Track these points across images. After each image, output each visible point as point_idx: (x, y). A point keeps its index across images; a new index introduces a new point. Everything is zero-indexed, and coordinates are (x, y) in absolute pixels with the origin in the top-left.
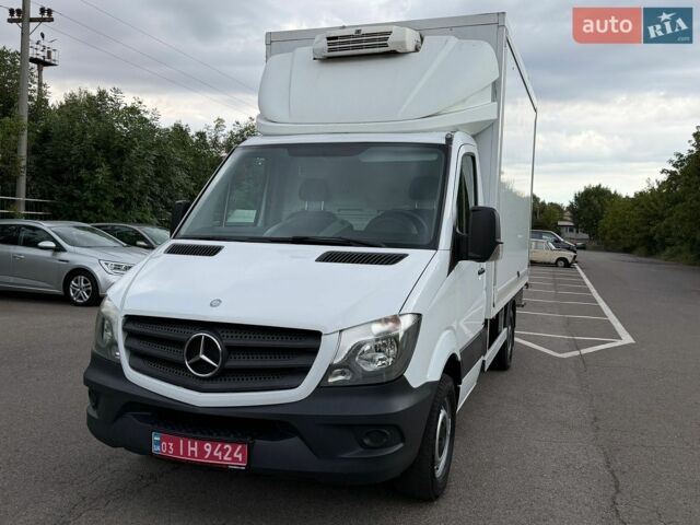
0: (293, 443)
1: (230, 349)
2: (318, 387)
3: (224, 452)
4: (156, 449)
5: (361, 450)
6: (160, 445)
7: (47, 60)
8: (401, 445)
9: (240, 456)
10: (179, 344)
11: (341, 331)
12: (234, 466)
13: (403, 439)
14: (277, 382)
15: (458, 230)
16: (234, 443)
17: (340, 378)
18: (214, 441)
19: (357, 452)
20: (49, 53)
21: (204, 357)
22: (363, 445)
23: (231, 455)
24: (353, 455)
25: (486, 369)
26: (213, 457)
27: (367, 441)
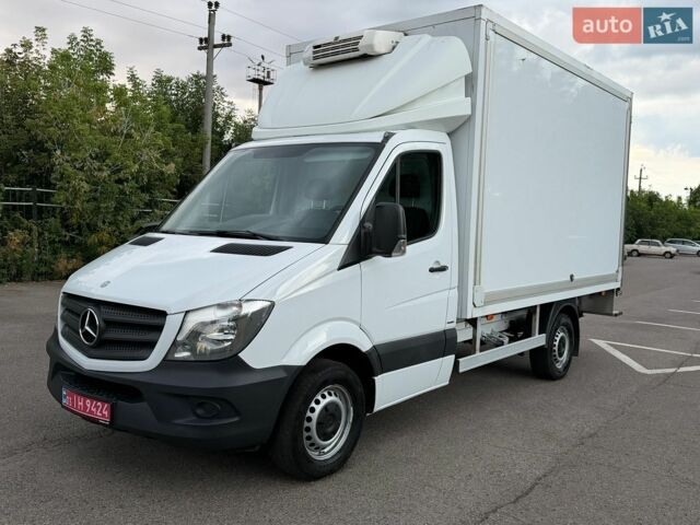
0: (142, 408)
2: (164, 359)
3: (97, 407)
4: (64, 401)
5: (194, 418)
6: (66, 398)
7: (267, 80)
8: (236, 419)
9: (106, 413)
11: (187, 312)
12: (102, 420)
13: (237, 413)
14: (136, 354)
15: (369, 225)
16: (103, 402)
17: (187, 354)
18: (92, 399)
19: (189, 420)
20: (268, 72)
21: (87, 328)
22: (198, 416)
23: (101, 411)
24: (185, 423)
25: (461, 370)
26: (91, 412)
27: (200, 411)
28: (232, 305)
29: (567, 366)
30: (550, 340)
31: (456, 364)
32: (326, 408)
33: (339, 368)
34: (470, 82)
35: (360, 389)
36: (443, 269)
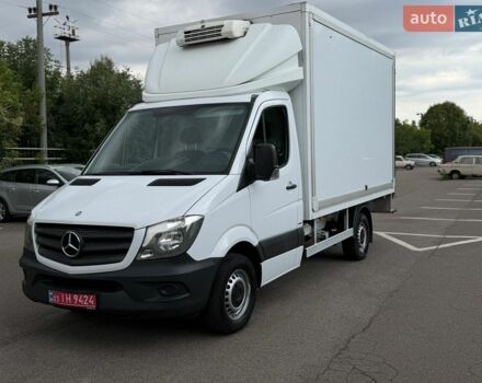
0: (121, 294)
1: (86, 240)
2: (135, 260)
3: (84, 299)
4: (51, 300)
6: (53, 297)
7: (72, 37)
9: (92, 302)
10: (59, 238)
11: (148, 227)
12: (90, 307)
13: (188, 292)
16: (89, 294)
17: (149, 255)
18: (79, 294)
19: (157, 298)
20: (73, 31)
21: (71, 245)
22: (163, 295)
23: (87, 301)
25: (308, 256)
26: (78, 303)
27: (164, 292)
28: (177, 220)
29: (366, 250)
30: (356, 232)
31: (305, 252)
32: (236, 285)
33: (241, 259)
34: (301, 56)
35: (253, 272)
36: (294, 187)
